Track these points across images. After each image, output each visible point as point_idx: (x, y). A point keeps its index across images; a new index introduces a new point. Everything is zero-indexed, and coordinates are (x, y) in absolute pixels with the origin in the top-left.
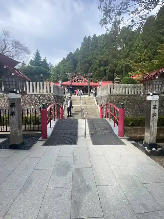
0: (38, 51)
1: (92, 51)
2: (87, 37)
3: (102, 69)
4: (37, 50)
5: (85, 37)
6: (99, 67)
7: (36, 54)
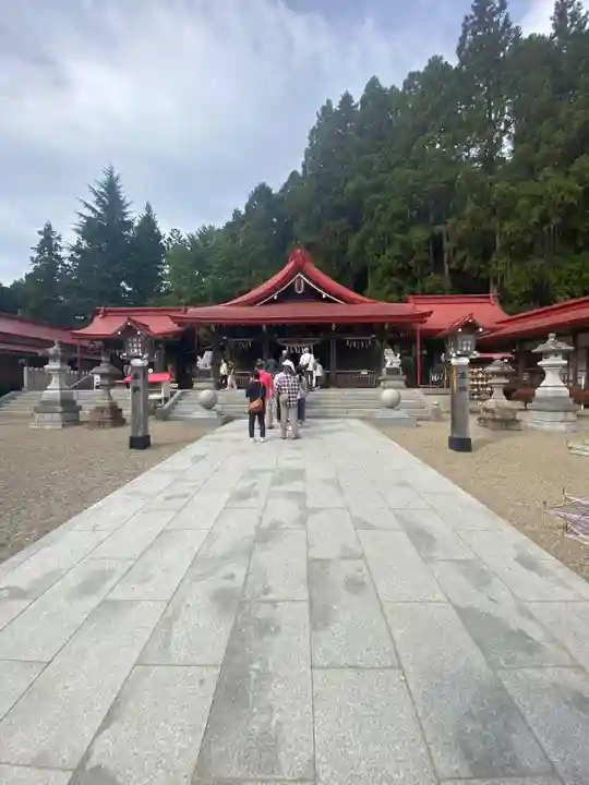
0: (115, 175)
1: (366, 157)
2: (335, 106)
3: (419, 234)
4: (111, 173)
5: (325, 104)
6: (404, 229)
7: (102, 190)
